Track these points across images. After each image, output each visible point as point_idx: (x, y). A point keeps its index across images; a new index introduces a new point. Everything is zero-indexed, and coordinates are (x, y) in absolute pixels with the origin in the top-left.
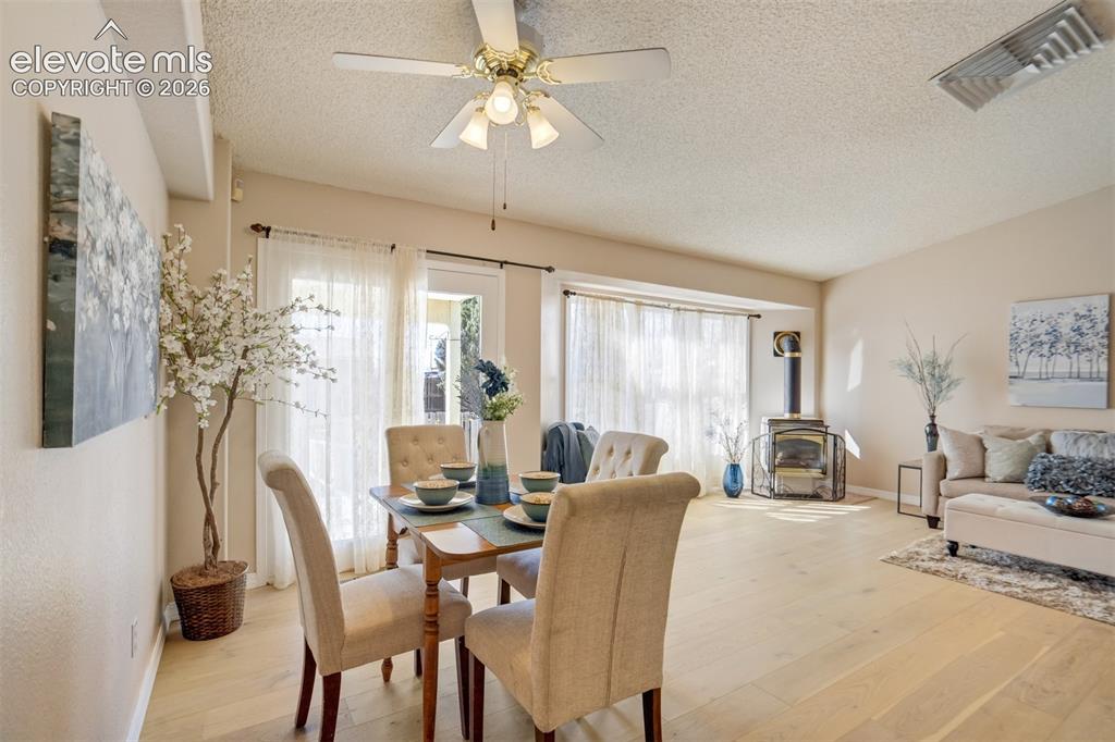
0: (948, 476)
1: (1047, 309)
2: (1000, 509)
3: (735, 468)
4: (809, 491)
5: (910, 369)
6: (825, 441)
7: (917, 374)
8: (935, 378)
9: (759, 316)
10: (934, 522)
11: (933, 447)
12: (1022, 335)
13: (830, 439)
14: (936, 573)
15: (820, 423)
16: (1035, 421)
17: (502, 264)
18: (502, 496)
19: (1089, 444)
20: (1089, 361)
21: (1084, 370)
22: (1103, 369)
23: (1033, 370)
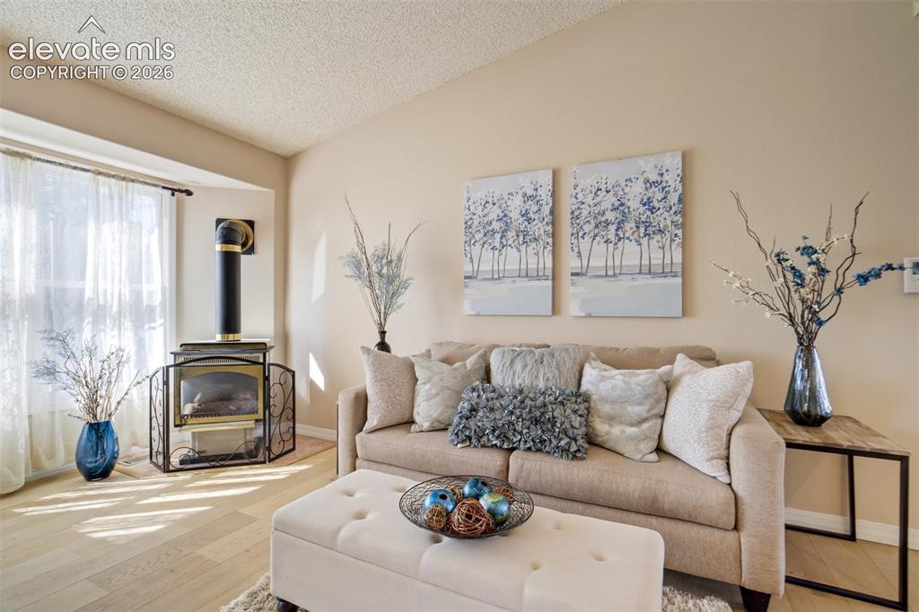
0: (367, 427)
1: (498, 188)
3: (99, 431)
5: (358, 266)
7: (365, 272)
9: (189, 193)
12: (476, 220)
19: (525, 366)
20: (537, 254)
21: (532, 266)
22: (549, 264)
23: (486, 267)
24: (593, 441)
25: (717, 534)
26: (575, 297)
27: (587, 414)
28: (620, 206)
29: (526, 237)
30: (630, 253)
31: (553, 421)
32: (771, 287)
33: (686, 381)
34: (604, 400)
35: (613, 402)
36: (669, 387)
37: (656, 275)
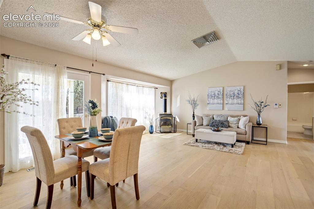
0: (196, 125)
1: (213, 89)
2: (205, 131)
3: (152, 126)
4: (169, 131)
5: (189, 101)
6: (172, 119)
7: (191, 103)
8: (194, 104)
9: (157, 88)
10: (194, 136)
11: (194, 119)
12: (210, 94)
13: (173, 118)
14: (193, 146)
15: (171, 114)
16: (211, 113)
17: (90, 72)
18: (96, 134)
19: (219, 117)
20: (220, 100)
21: (219, 102)
22: (222, 102)
23: (211, 102)
24: (229, 127)
25: (244, 135)
26: (226, 107)
27: (228, 123)
28: (234, 94)
29: (218, 98)
30: (235, 101)
31: (224, 124)
32: (255, 107)
33: (242, 119)
34: (231, 121)
35: (232, 122)
36: (239, 120)
37: (239, 104)
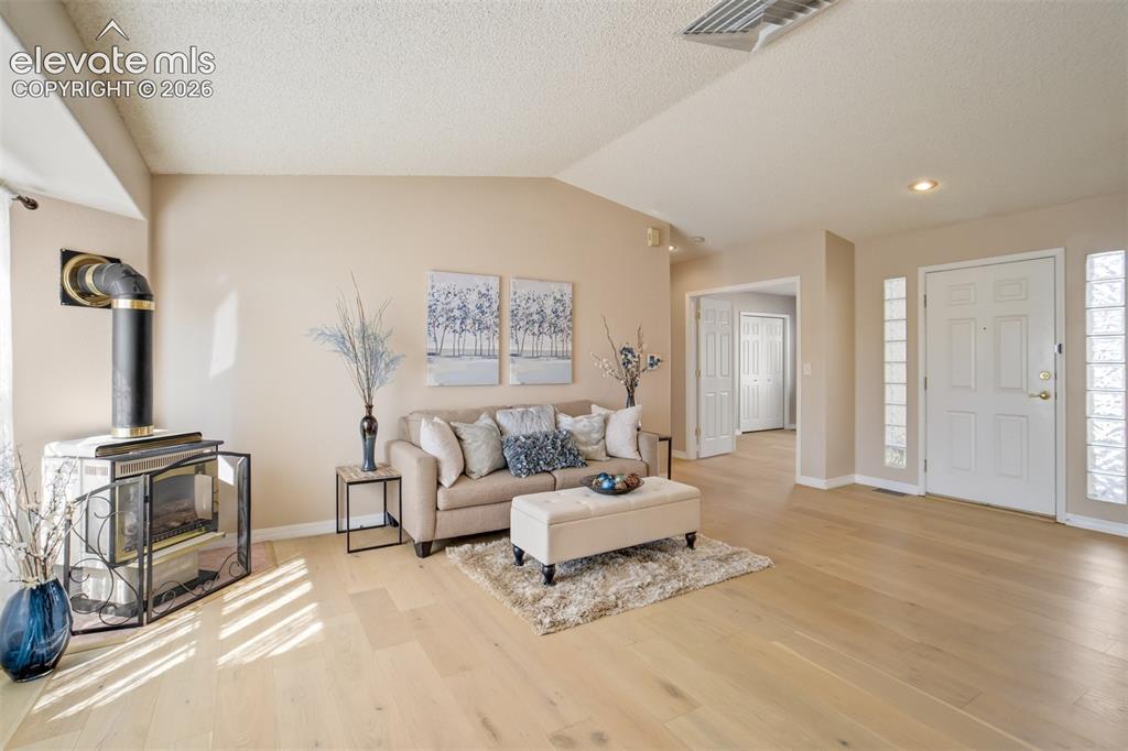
12: (439, 309)
15: (198, 439)
19: (532, 420)
20: (488, 339)
21: (485, 348)
22: (497, 347)
23: (448, 346)
26: (512, 372)
27: (576, 444)
28: (540, 312)
29: (480, 325)
30: (546, 343)
33: (611, 419)
35: (584, 434)
36: (606, 421)
37: (559, 358)
